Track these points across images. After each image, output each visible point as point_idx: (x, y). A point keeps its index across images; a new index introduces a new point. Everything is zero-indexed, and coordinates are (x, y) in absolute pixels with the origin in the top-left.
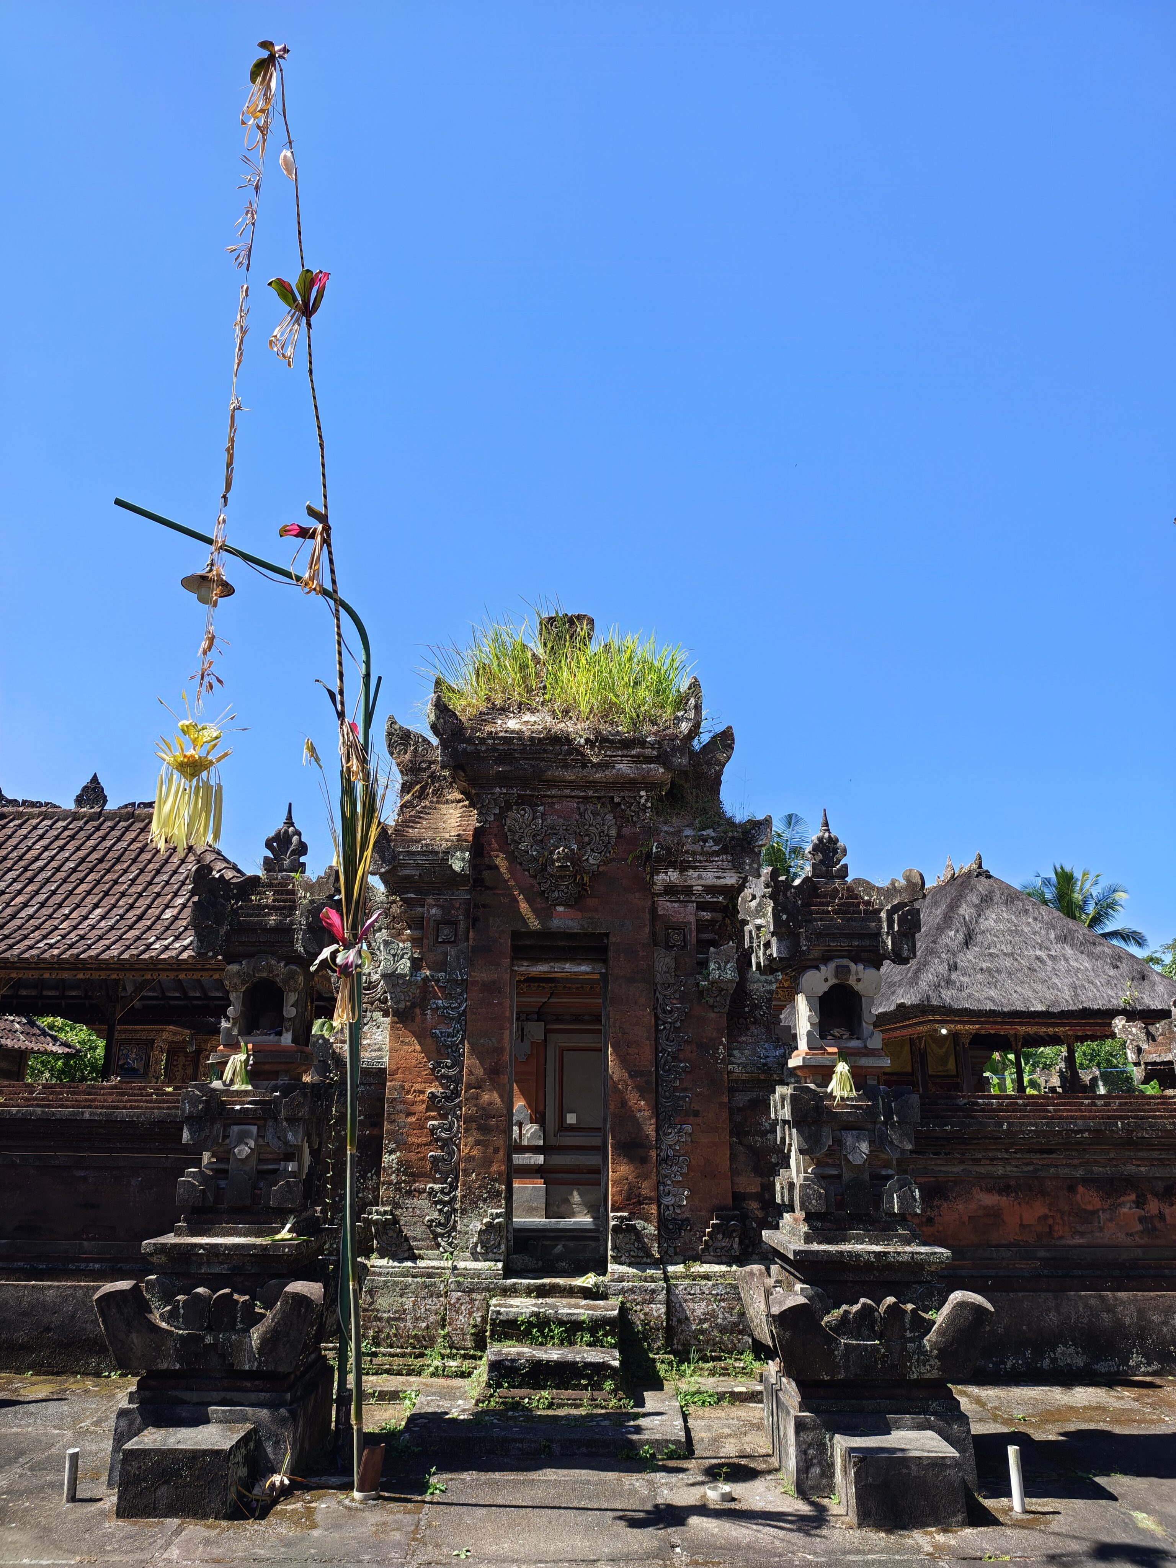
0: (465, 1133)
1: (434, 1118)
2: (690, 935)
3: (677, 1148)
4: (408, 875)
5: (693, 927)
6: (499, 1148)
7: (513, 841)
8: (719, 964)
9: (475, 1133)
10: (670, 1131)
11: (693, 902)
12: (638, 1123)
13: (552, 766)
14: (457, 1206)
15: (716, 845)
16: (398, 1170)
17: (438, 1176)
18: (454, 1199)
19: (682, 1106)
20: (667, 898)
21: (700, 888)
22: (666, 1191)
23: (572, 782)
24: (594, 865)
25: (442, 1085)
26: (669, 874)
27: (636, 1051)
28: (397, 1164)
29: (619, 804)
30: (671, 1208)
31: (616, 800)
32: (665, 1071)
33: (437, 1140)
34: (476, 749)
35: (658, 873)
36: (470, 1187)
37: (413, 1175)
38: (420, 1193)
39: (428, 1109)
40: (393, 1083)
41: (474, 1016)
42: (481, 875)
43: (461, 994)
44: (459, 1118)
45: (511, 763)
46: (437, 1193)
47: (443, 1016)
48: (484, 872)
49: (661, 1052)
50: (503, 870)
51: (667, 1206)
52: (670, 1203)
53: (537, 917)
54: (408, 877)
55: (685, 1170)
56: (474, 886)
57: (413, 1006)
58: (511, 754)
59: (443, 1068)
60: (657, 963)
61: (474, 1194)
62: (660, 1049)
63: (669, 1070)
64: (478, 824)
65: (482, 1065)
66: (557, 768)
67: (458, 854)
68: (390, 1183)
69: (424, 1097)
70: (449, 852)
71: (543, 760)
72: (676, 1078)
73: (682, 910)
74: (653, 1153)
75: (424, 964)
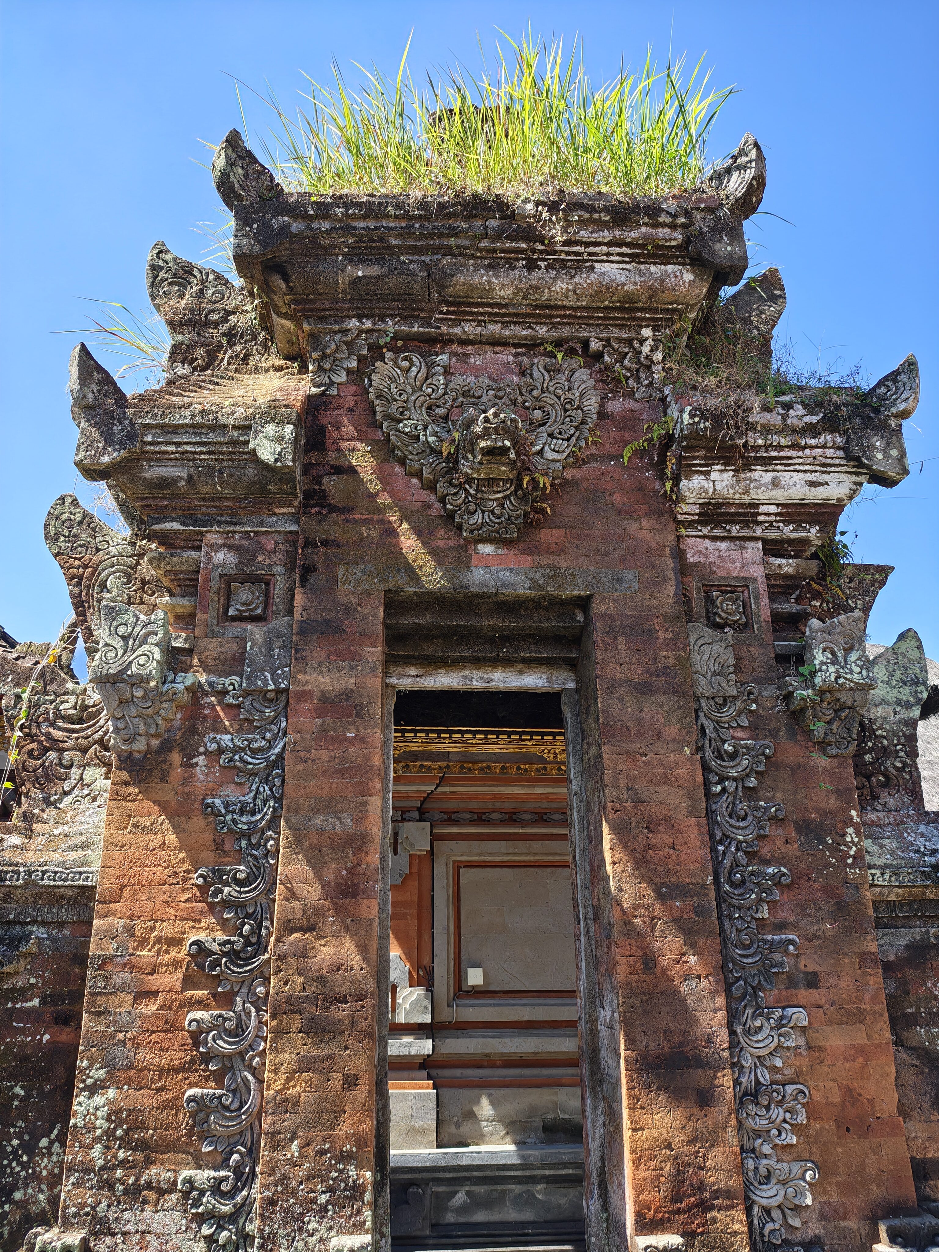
0: (274, 1040)
1: (200, 1004)
2: (757, 603)
3: (778, 1063)
4: (165, 479)
5: (762, 586)
6: (356, 1078)
7: (388, 416)
8: (833, 653)
9: (299, 1039)
10: (758, 1023)
11: (756, 539)
12: (686, 1009)
13: (466, 266)
14: (253, 1227)
15: (811, 412)
16: (109, 1134)
17: (206, 1149)
18: (242, 1210)
19: (782, 965)
20: (705, 531)
21: (773, 509)
22: (763, 1172)
23: (505, 306)
24: (554, 461)
25: (223, 924)
26: (714, 476)
27: (670, 841)
28: (108, 1119)
29: (599, 356)
30: (776, 1214)
31: (595, 345)
32: (733, 885)
33: (206, 1058)
34: (309, 228)
35: (690, 473)
36: (285, 1177)
37: (144, 1146)
38: (161, 1192)
39: (188, 982)
40: (108, 921)
41: (300, 767)
42: (320, 484)
43: (273, 721)
44: (259, 1003)
45: (381, 261)
46: (202, 1193)
47: (231, 767)
48: (326, 479)
49: (720, 842)
50: (365, 475)
51: (767, 1211)
52: (773, 1202)
53: (440, 563)
54: (164, 484)
55: (802, 1119)
56: (306, 505)
57: (166, 746)
58: (381, 239)
59: (227, 884)
60: (695, 657)
61: (295, 1194)
62: (718, 837)
63: (743, 882)
64: (315, 390)
65: (318, 875)
66: (477, 268)
67: (270, 429)
68: (87, 1169)
69: (181, 953)
70: (249, 428)
71: (448, 251)
72: (760, 900)
73: (736, 555)
74: (725, 1079)
75: (196, 662)
